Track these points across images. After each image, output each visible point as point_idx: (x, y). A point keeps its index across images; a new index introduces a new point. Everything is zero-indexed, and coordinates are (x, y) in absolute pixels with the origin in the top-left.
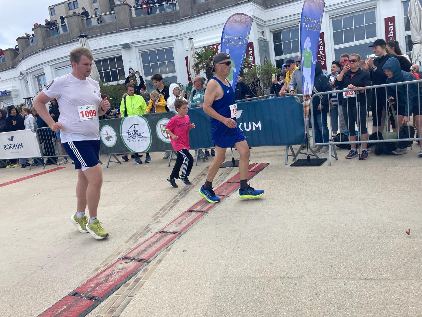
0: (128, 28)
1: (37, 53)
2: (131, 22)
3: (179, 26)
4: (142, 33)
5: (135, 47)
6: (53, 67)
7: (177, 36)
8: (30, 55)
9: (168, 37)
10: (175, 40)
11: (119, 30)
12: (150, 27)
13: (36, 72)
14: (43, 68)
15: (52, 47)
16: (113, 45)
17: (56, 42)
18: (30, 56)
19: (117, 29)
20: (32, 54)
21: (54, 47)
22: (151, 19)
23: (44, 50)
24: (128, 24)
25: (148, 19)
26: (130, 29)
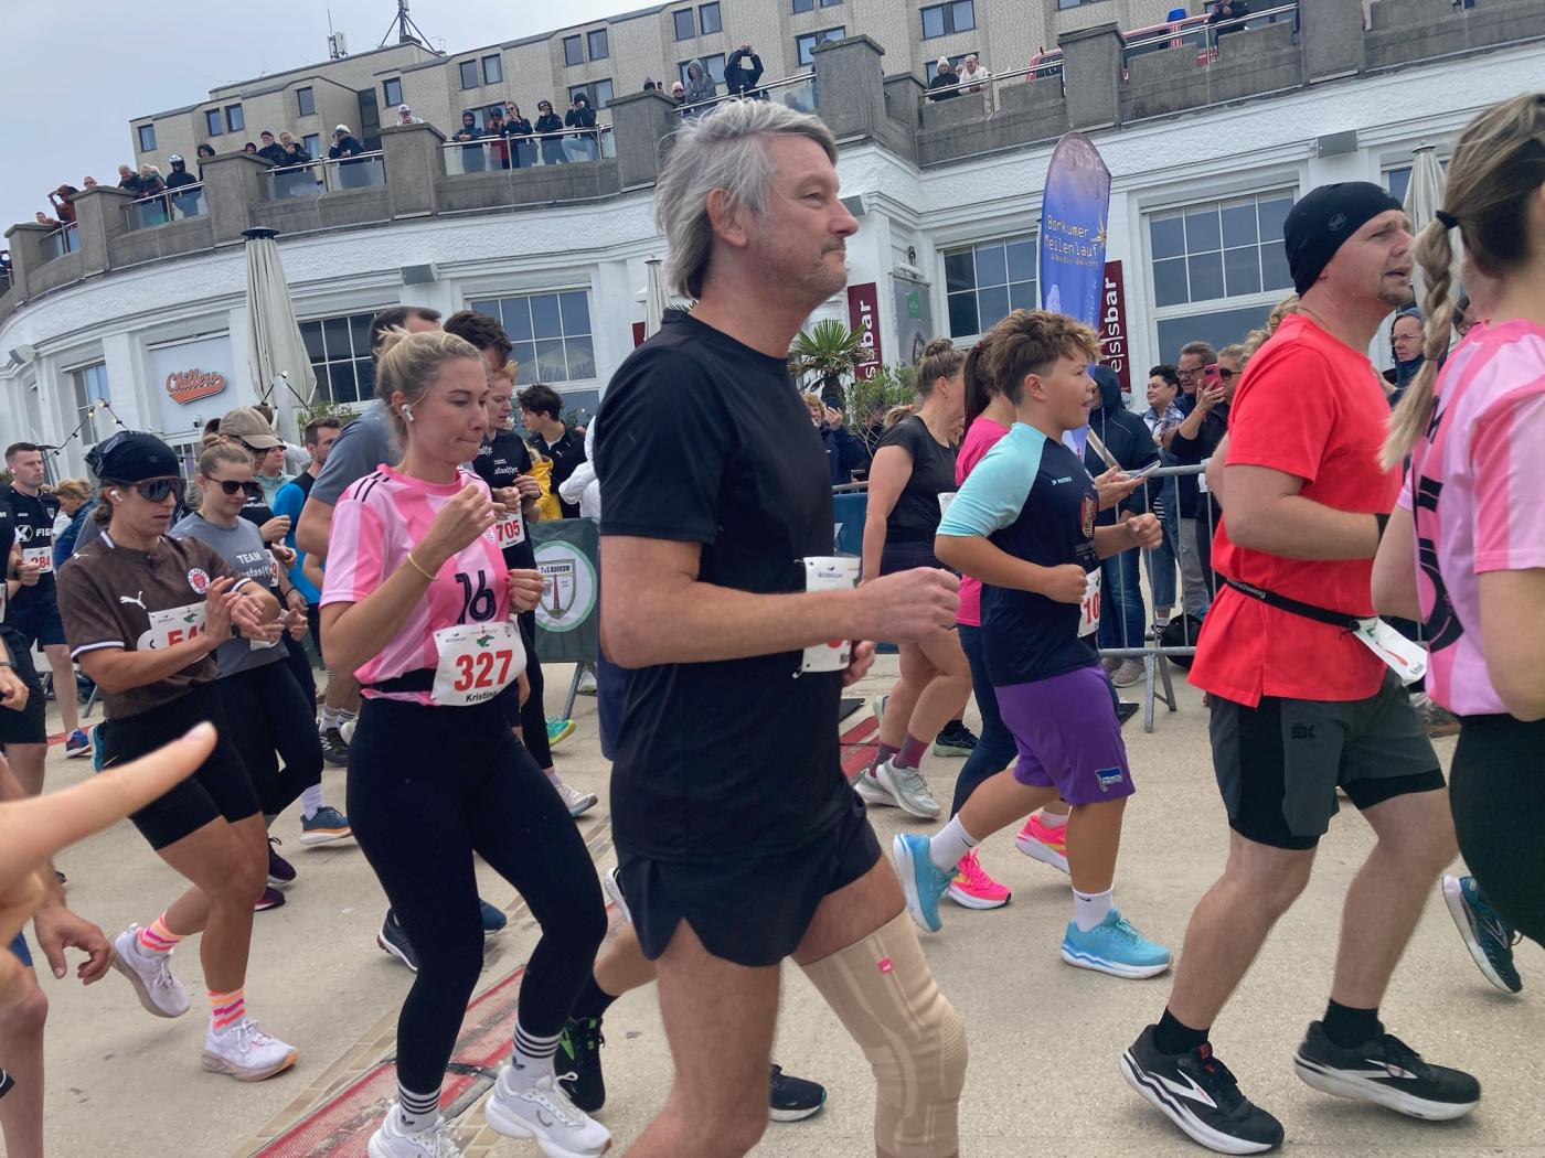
0: (429, 213)
1: (81, 283)
2: (440, 191)
3: (612, 214)
4: (477, 230)
5: (452, 279)
6: (141, 339)
7: (605, 249)
8: (55, 292)
9: (571, 252)
10: (597, 264)
11: (396, 217)
12: (508, 211)
13: (74, 353)
14: (100, 340)
15: (139, 267)
16: (368, 270)
17: (158, 250)
18: (51, 293)
19: (386, 213)
20: (63, 289)
21: (149, 265)
22: (515, 185)
23: (107, 274)
24: (428, 197)
25: (501, 182)
26: (434, 217)
